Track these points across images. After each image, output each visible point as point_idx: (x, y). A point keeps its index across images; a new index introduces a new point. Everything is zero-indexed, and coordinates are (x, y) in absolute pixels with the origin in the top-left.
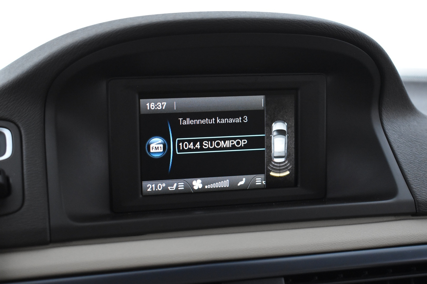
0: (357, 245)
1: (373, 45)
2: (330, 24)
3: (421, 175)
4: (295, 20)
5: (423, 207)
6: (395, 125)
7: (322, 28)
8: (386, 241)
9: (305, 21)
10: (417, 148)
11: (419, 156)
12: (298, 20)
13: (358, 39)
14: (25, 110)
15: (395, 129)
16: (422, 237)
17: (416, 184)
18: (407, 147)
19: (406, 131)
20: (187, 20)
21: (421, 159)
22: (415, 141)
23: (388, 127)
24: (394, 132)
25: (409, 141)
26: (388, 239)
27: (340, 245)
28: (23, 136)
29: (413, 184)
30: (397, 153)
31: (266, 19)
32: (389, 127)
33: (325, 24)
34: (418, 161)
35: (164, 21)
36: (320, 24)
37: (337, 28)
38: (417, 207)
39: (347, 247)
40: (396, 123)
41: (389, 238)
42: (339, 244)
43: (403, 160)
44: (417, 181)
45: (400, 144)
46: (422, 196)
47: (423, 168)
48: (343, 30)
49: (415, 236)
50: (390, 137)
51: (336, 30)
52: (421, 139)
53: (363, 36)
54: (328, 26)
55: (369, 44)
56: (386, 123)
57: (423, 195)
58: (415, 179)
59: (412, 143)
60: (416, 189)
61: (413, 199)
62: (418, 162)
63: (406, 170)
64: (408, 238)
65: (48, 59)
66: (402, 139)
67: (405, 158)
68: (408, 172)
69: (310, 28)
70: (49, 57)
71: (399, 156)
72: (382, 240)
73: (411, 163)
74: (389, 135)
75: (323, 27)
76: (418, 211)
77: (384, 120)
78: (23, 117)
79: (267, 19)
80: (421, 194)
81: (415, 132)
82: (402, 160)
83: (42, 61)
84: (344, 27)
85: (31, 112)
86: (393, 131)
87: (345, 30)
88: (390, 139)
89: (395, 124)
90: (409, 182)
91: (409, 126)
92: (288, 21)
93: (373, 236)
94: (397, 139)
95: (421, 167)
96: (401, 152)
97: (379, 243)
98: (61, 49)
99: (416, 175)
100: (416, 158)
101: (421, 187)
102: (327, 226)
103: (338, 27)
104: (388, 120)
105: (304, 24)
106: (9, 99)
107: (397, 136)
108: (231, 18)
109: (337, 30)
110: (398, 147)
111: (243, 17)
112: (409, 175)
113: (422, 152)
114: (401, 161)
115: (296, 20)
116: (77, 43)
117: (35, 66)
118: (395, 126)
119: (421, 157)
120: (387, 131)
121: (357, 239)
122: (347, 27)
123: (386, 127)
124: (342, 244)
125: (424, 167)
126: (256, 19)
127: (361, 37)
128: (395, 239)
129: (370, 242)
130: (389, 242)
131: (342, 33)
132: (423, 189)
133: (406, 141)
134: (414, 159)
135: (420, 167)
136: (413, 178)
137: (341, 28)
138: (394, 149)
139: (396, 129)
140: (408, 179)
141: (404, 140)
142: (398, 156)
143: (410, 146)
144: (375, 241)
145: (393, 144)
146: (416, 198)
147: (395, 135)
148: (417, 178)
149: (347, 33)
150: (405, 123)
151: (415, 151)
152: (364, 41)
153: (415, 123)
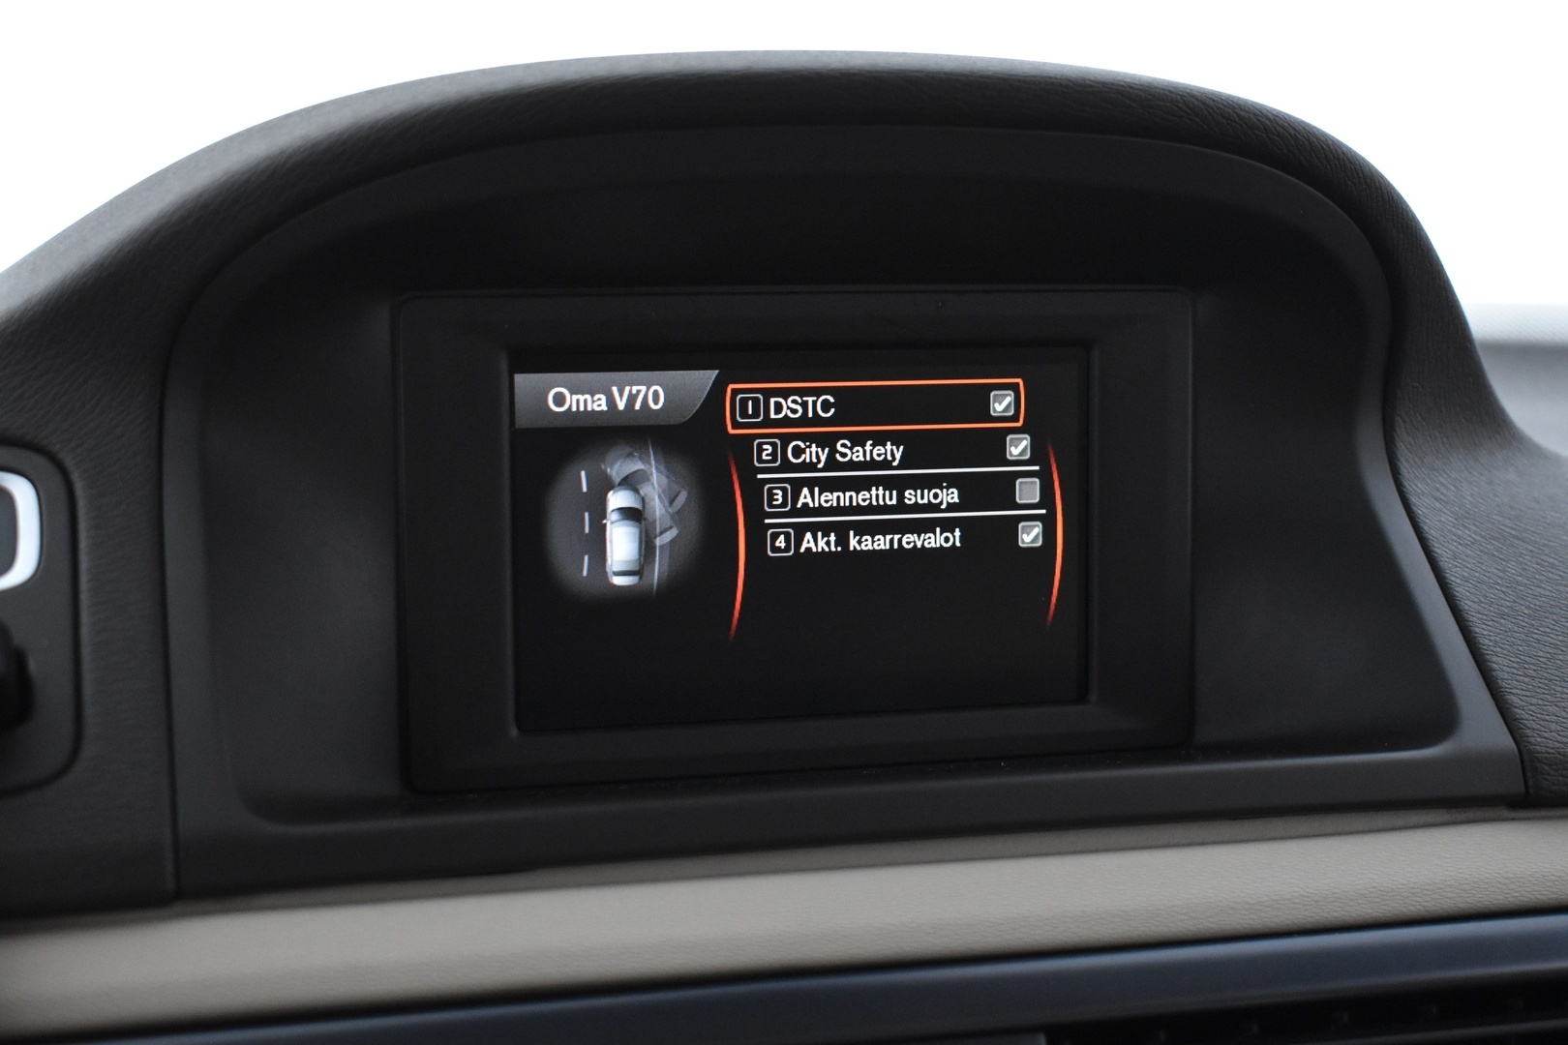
0: (1313, 915)
1: (1366, 182)
2: (1214, 101)
3: (1541, 659)
4: (1088, 82)
5: (1549, 775)
6: (1442, 480)
8: (1418, 899)
9: (1122, 86)
10: (1521, 563)
11: (1530, 591)
12: (1097, 83)
14: (88, 407)
15: (1442, 494)
16: (1550, 887)
17: (1524, 693)
18: (1485, 557)
19: (1480, 500)
21: (1538, 603)
22: (1515, 537)
23: (1417, 486)
24: (1438, 505)
25: (1494, 539)
26: (1427, 892)
27: (1252, 914)
29: (1513, 691)
30: (1453, 579)
31: (981, 76)
32: (1419, 485)
33: (1197, 99)
34: (1528, 607)
35: (608, 78)
36: (1179, 97)
37: (1237, 114)
38: (1529, 774)
39: (1276, 920)
40: (1444, 471)
41: (1427, 887)
42: (1245, 909)
43: (1476, 606)
44: (1526, 680)
45: (1459, 547)
46: (1546, 735)
47: (1545, 632)
49: (1523, 880)
51: (1234, 121)
52: (1534, 532)
53: (1331, 147)
54: (1205, 104)
57: (1551, 732)
58: (1519, 673)
59: (1503, 544)
60: (1524, 710)
61: (1515, 746)
62: (1526, 612)
63: (1487, 642)
64: (1498, 888)
66: (1469, 530)
67: (1482, 599)
68: (1492, 648)
69: (1140, 111)
71: (1460, 591)
72: (1405, 894)
73: (1502, 616)
74: (1419, 512)
75: (1187, 110)
76: (1531, 791)
77: (1402, 459)
78: (84, 431)
79: (987, 77)
80: (1543, 729)
81: (1512, 507)
82: (1469, 603)
84: (1264, 111)
85: (111, 416)
86: (1436, 499)
87: (1268, 122)
88: (1426, 528)
89: (1442, 476)
90: (1497, 683)
91: (1490, 483)
92: (1061, 85)
93: (1372, 879)
94: (1449, 527)
95: (1541, 629)
96: (1466, 575)
99: (1522, 657)
100: (1519, 597)
101: (1540, 702)
102: (1201, 844)
103: (1241, 109)
104: (1416, 459)
106: (30, 367)
107: (1450, 519)
109: (1237, 120)
110: (1455, 558)
112: (1498, 659)
113: (1542, 578)
114: (1466, 607)
115: (1090, 80)
118: (1442, 484)
119: (1536, 593)
120: (1413, 499)
121: (1311, 891)
122: (1275, 113)
123: (1408, 486)
124: (1258, 908)
125: (1548, 630)
126: (946, 73)
128: (1450, 892)
129: (1361, 901)
130: (1428, 904)
131: (1257, 132)
132: (1550, 708)
133: (1484, 537)
134: (1515, 602)
135: (1536, 631)
136: (1513, 670)
138: (1441, 564)
139: (1445, 491)
140: (1494, 673)
141: (1475, 533)
142: (1456, 589)
143: (1496, 553)
144: (1378, 900)
145: (1436, 545)
146: (1524, 741)
147: (1442, 514)
148: (1525, 668)
150: (1475, 473)
151: (1513, 572)
152: (1336, 165)
153: (1512, 476)
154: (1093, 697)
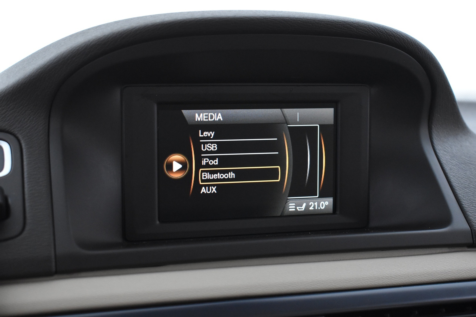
0: (407, 280)
1: (424, 52)
4: (340, 21)
6: (446, 145)
7: (369, 30)
9: (350, 22)
10: (471, 171)
11: (474, 180)
13: (408, 44)
14: (26, 120)
15: (446, 149)
17: (472, 212)
18: (460, 169)
19: (458, 152)
20: (217, 18)
22: (469, 163)
24: (445, 153)
25: (462, 163)
27: (389, 280)
28: (24, 151)
29: (469, 211)
30: (450, 176)
32: (440, 147)
33: (373, 27)
34: (473, 185)
35: (191, 19)
36: (367, 26)
37: (385, 31)
38: (474, 237)
39: (396, 282)
40: (447, 142)
41: (442, 272)
42: (386, 278)
43: (457, 185)
44: (473, 207)
45: (452, 166)
48: (392, 33)
49: (472, 270)
50: (441, 158)
51: (384, 34)
53: (414, 42)
54: (375, 28)
55: (421, 50)
56: (436, 143)
58: (471, 205)
59: (465, 165)
60: (472, 217)
61: (469, 228)
63: (461, 196)
64: (464, 272)
65: (55, 61)
66: (455, 161)
67: (459, 182)
68: (462, 198)
69: (355, 30)
70: (56, 59)
71: (452, 180)
72: (436, 274)
73: (465, 188)
74: (440, 155)
76: (475, 242)
78: (25, 128)
81: (468, 154)
83: (47, 63)
84: (393, 30)
85: (33, 123)
86: (445, 151)
87: (395, 34)
88: (441, 160)
91: (461, 146)
92: (331, 22)
93: (425, 269)
94: (449, 160)
96: (454, 175)
97: (433, 277)
98: (70, 49)
99: (472, 201)
100: (471, 182)
102: (372, 258)
104: (439, 139)
105: (349, 26)
106: (8, 107)
107: (449, 157)
108: (267, 17)
109: (385, 33)
110: (451, 169)
111: (281, 16)
112: (464, 201)
114: (454, 185)
116: (90, 43)
117: (40, 69)
118: (446, 146)
120: (438, 151)
121: (406, 273)
122: (397, 31)
124: (390, 278)
126: (296, 18)
127: (411, 42)
128: (450, 273)
129: (422, 276)
130: (443, 277)
133: (460, 163)
134: (469, 183)
136: (469, 204)
137: (391, 31)
138: (446, 171)
139: (447, 149)
140: (463, 206)
141: (457, 162)
142: (451, 179)
143: (463, 168)
144: (427, 276)
146: (473, 227)
147: (446, 156)
148: (473, 204)
149: (397, 38)
150: (456, 143)
151: (469, 174)
153: (468, 144)
154: (338, 212)
